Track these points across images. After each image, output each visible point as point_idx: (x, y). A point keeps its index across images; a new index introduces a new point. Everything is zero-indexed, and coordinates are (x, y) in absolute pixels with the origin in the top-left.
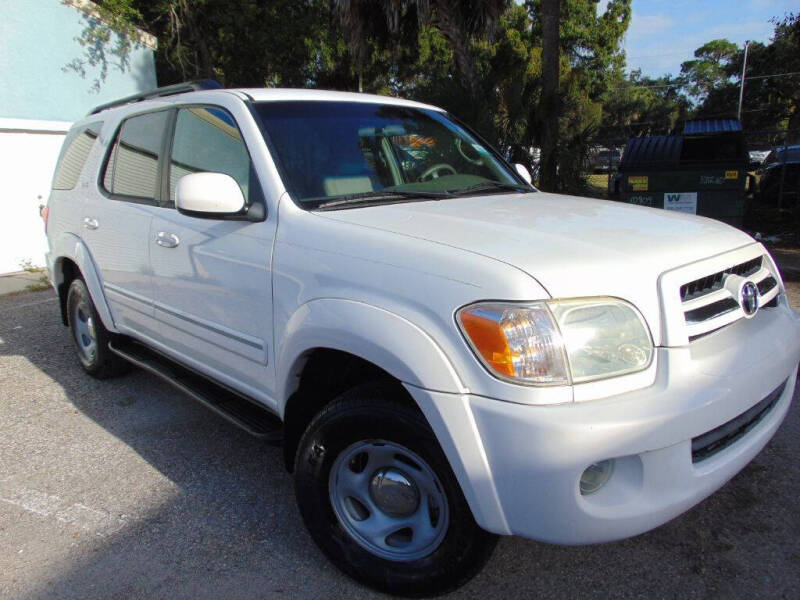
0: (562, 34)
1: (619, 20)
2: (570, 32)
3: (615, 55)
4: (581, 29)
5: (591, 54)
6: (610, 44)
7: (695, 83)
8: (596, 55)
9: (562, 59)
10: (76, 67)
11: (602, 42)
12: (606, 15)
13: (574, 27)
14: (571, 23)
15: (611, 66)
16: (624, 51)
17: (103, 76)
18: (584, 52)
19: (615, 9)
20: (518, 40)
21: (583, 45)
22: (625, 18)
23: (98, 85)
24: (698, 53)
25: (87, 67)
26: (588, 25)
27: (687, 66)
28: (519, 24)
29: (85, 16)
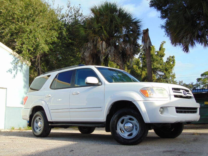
0: (153, 67)
1: (172, 63)
2: (155, 67)
3: (171, 74)
4: (158, 66)
5: (163, 74)
6: (169, 71)
7: (202, 86)
8: (165, 74)
9: (153, 75)
10: (10, 71)
11: (166, 70)
12: (167, 61)
13: (156, 65)
14: (155, 64)
15: (170, 78)
16: (174, 73)
17: (16, 73)
18: (161, 73)
19: (170, 60)
20: (137, 69)
21: (160, 71)
22: (173, 63)
23: (15, 76)
24: (202, 75)
25: (13, 71)
26: (161, 65)
27: (199, 80)
28: (138, 64)
29: (14, 57)
